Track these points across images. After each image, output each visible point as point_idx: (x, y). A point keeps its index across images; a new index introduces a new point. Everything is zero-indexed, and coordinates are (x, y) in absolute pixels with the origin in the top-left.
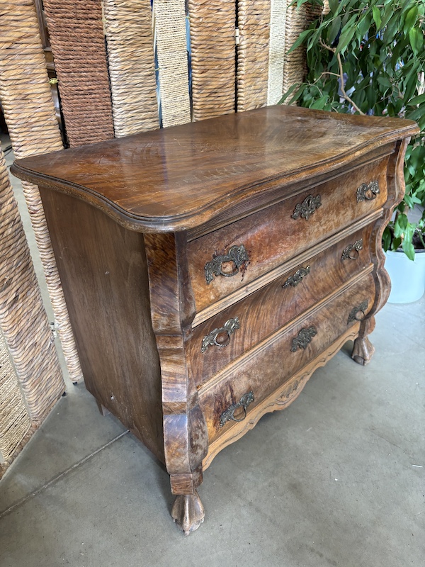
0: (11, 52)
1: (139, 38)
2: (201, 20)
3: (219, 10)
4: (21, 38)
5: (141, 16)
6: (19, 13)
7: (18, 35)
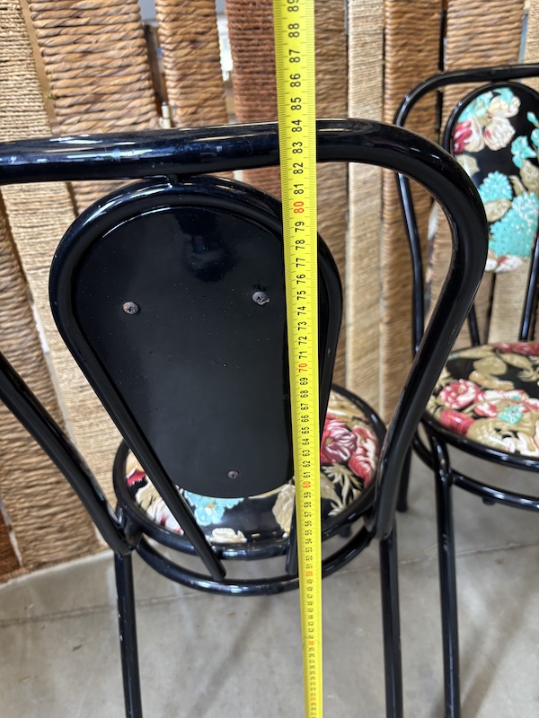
0: (196, 116)
1: (332, 92)
2: (400, 64)
3: (420, 51)
4: (206, 100)
5: (335, 65)
6: (206, 70)
7: (204, 96)
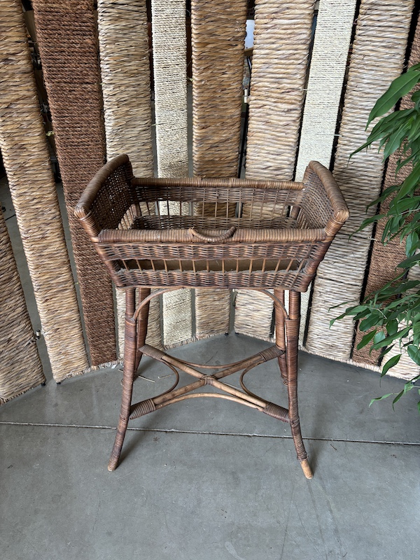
0: (8, 111)
2: (203, 83)
4: (18, 99)
6: (15, 80)
7: (16, 97)
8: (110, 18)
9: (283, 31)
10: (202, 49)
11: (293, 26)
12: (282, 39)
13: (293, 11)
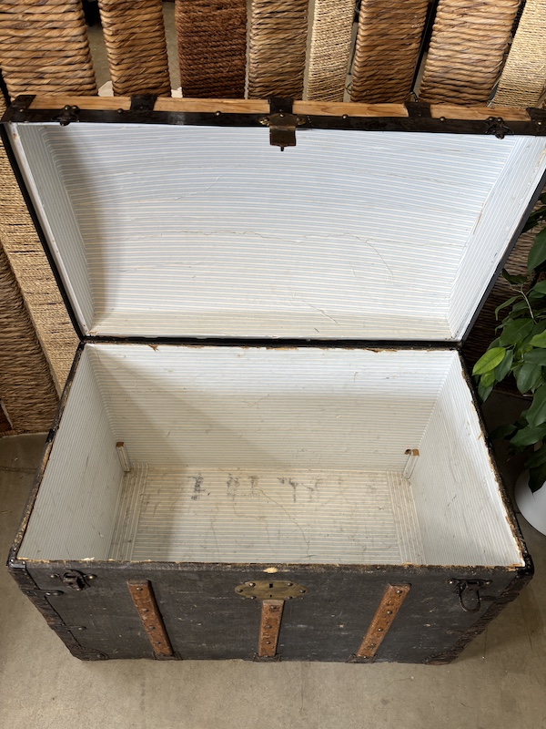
8: (266, 31)
9: (474, 32)
10: (369, 54)
11: (488, 27)
12: (470, 40)
13: (492, 9)
